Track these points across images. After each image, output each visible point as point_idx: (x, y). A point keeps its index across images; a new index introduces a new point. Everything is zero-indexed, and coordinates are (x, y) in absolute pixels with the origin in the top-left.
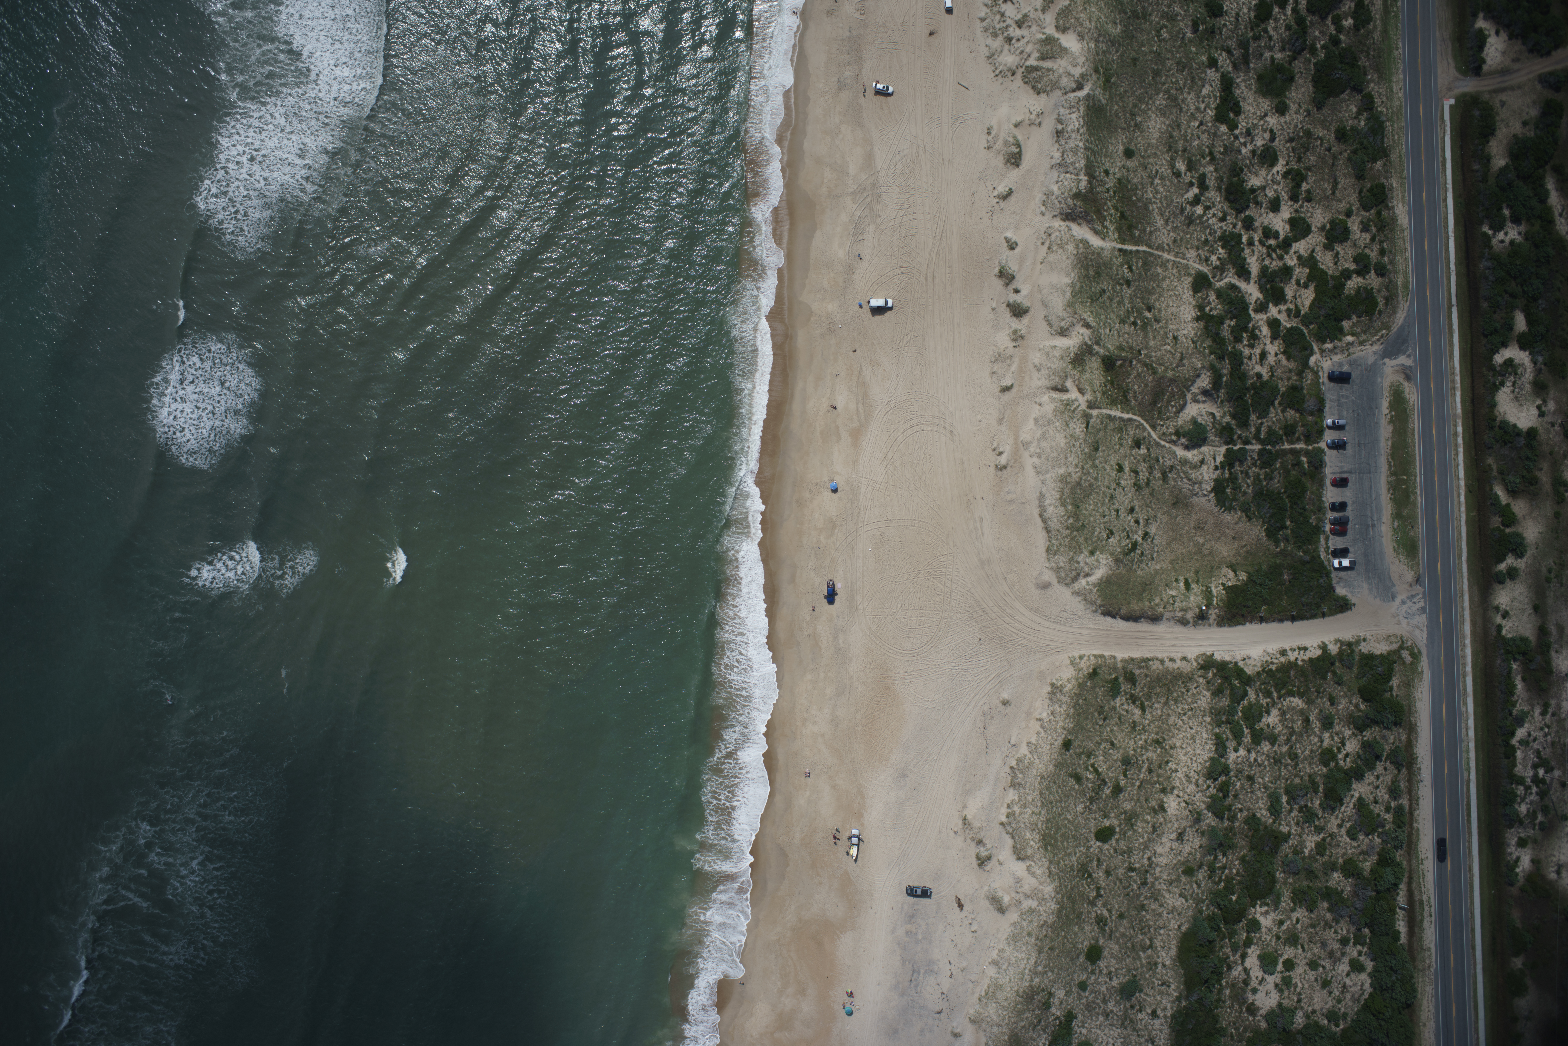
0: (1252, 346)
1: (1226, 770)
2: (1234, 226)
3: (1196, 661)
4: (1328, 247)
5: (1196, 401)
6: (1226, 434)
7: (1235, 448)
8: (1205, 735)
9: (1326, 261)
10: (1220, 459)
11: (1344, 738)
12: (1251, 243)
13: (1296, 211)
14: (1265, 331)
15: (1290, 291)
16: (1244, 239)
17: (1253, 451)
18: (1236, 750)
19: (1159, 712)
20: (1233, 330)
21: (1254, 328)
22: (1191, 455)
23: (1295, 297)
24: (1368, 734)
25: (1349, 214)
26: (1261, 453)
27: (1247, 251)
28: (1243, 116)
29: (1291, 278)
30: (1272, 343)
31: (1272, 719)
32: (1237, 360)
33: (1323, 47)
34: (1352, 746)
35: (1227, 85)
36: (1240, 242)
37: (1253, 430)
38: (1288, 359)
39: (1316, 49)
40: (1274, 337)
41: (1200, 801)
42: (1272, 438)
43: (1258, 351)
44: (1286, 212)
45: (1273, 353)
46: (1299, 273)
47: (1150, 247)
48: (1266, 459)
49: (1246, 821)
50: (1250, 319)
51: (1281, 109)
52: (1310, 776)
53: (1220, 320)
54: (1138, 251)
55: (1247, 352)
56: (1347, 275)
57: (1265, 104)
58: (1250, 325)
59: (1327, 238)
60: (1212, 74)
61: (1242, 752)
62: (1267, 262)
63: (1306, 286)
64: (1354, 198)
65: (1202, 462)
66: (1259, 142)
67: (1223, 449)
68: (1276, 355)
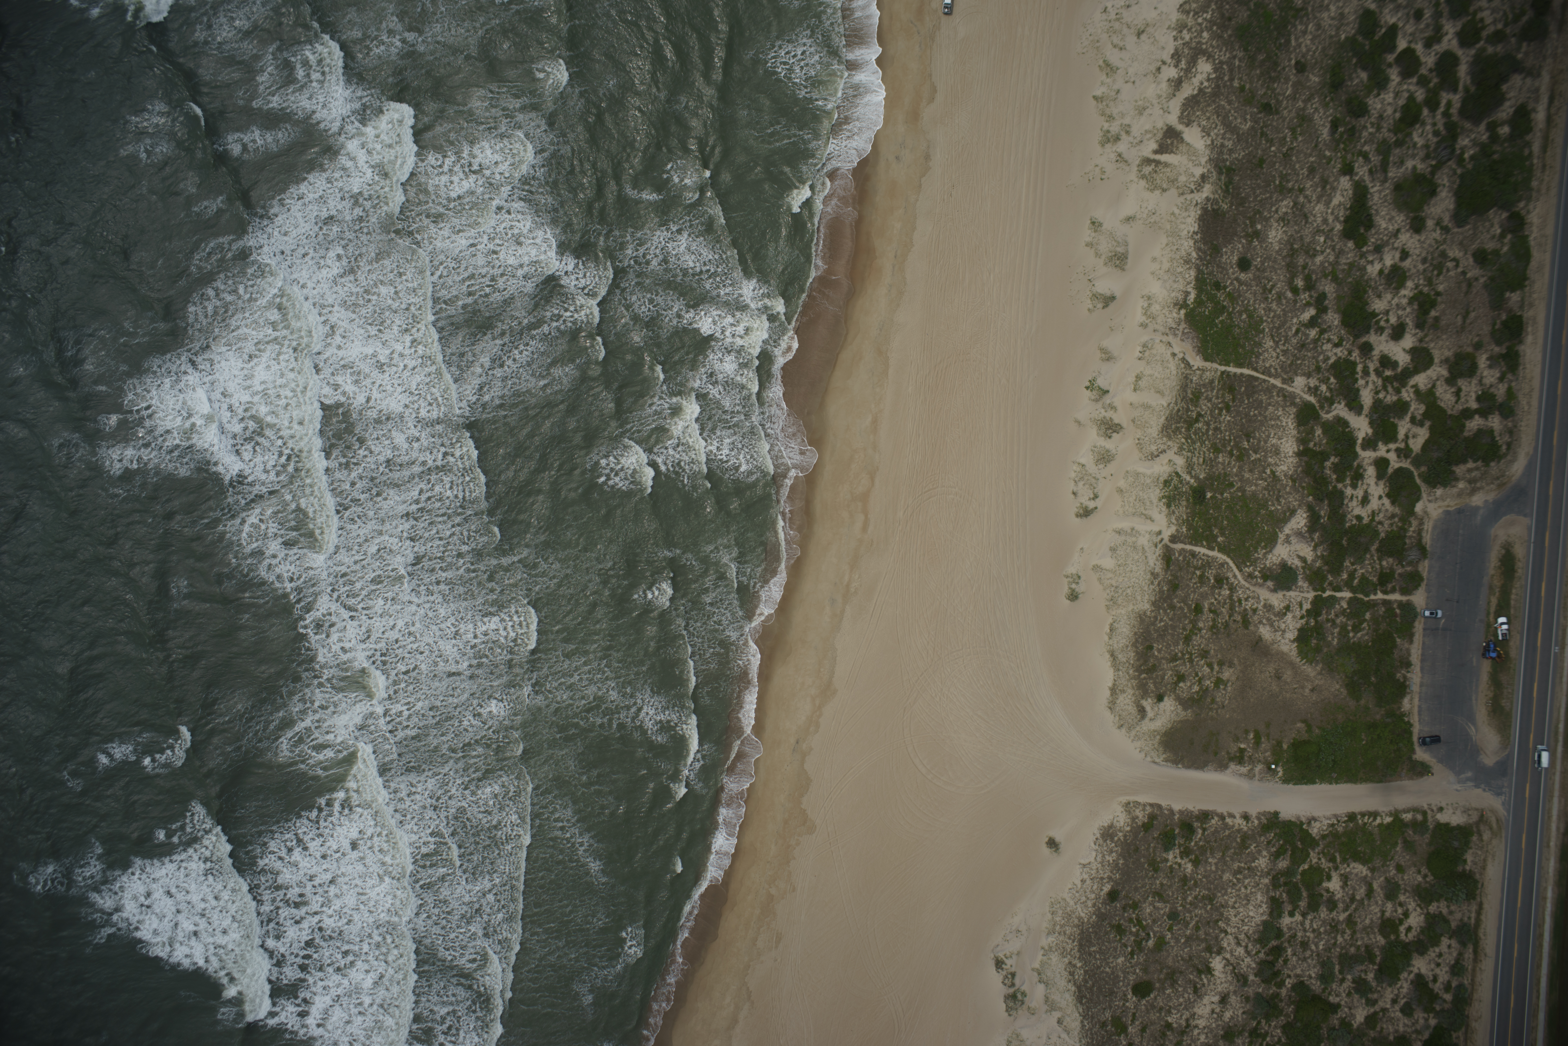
0: (1354, 486)
1: (1279, 933)
2: (1350, 353)
3: (1258, 818)
4: (1451, 381)
5: (1287, 541)
6: (1316, 578)
7: (1325, 595)
8: (1259, 897)
9: (1445, 396)
10: (1307, 606)
11: (1408, 910)
12: (1366, 372)
13: (1421, 341)
14: (1371, 471)
15: (1403, 427)
16: (1359, 368)
17: (1342, 598)
18: (1291, 914)
19: (1213, 868)
20: (1336, 468)
21: (1360, 466)
22: (1277, 600)
23: (1407, 437)
24: (1433, 908)
25: (1478, 346)
26: (1351, 601)
27: (1361, 382)
28: (1373, 231)
29: (1406, 413)
30: (1376, 484)
31: (1334, 885)
32: (1336, 499)
33: (1472, 158)
34: (1416, 920)
35: (1361, 194)
36: (1354, 372)
37: (1345, 576)
38: (1393, 503)
39: (1464, 160)
40: (1379, 477)
41: (1248, 964)
42: (1365, 586)
43: (1360, 493)
44: (1408, 341)
45: (1376, 495)
46: (1417, 408)
47: (1256, 370)
48: (1357, 608)
49: (1294, 987)
50: (1356, 455)
51: (1417, 226)
52: (1367, 947)
53: (1323, 456)
54: (1242, 374)
55: (1349, 491)
56: (1467, 414)
57: (1400, 219)
58: (1355, 464)
59: (1450, 372)
60: (1345, 183)
61: (1298, 917)
62: (1381, 396)
63: (1421, 424)
64: (1486, 329)
65: (1287, 608)
66: (1388, 262)
67: (1311, 595)
68: (1380, 497)
